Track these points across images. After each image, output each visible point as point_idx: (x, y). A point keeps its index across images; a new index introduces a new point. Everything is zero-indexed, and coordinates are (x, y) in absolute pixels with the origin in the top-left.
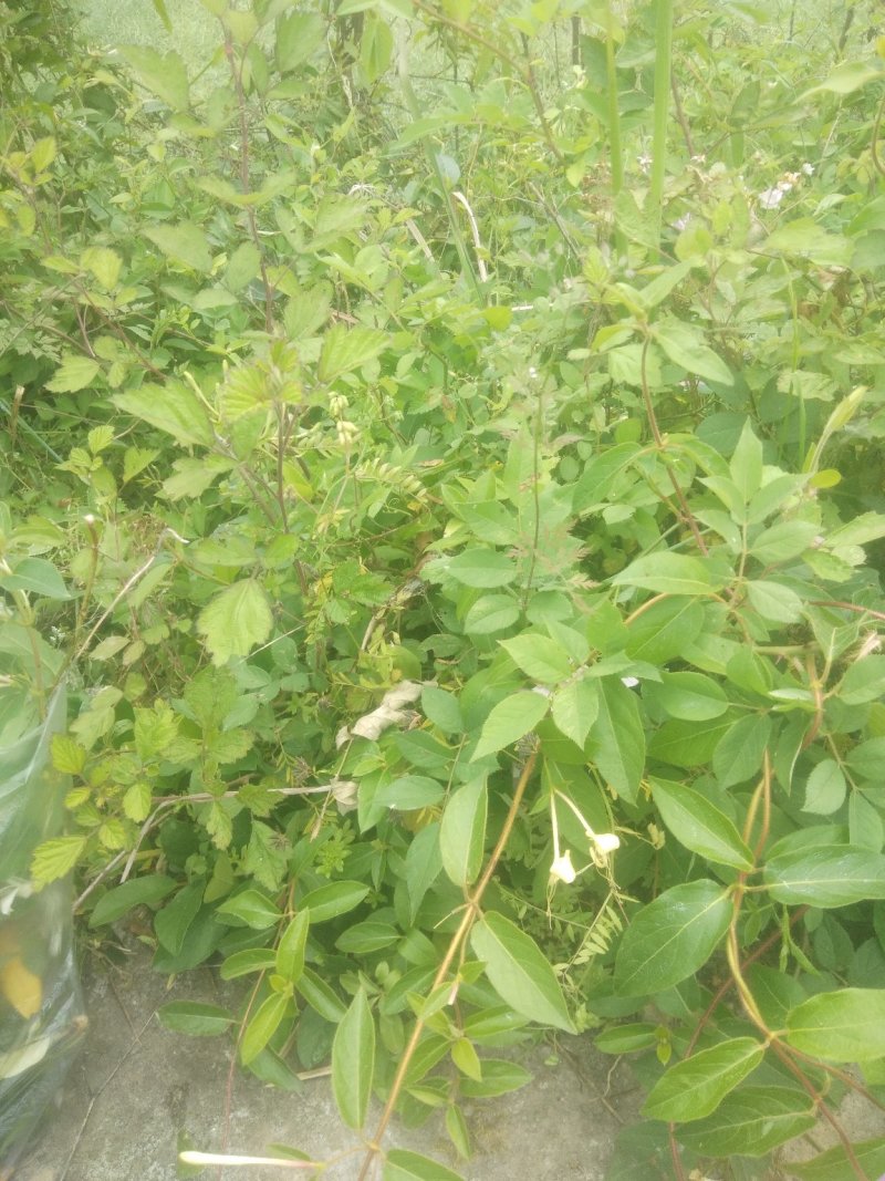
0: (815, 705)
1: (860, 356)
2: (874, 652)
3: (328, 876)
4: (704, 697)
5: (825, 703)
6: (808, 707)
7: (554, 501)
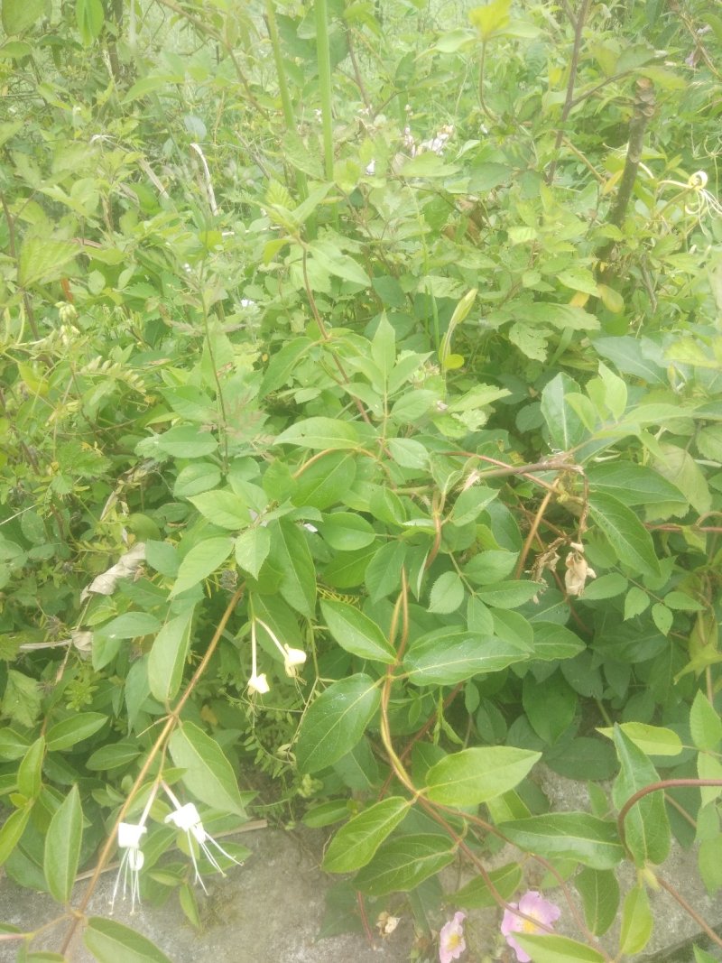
0: (435, 529)
1: (478, 262)
2: (474, 485)
3: (77, 710)
4: (358, 532)
5: (442, 528)
6: (429, 531)
7: (245, 384)
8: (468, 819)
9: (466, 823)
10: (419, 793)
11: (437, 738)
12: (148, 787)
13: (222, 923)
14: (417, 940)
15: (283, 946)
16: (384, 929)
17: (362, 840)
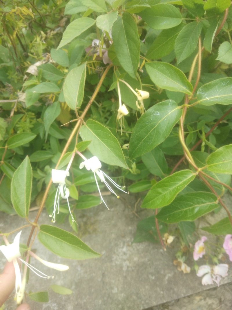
8: (225, 187)
9: (224, 189)
10: (200, 169)
11: (203, 149)
12: (70, 154)
13: (90, 233)
14: (182, 247)
15: (117, 245)
16: (166, 242)
17: (166, 192)
